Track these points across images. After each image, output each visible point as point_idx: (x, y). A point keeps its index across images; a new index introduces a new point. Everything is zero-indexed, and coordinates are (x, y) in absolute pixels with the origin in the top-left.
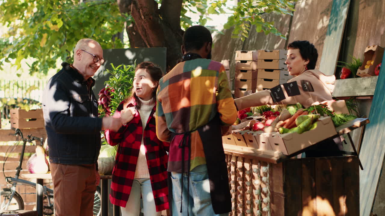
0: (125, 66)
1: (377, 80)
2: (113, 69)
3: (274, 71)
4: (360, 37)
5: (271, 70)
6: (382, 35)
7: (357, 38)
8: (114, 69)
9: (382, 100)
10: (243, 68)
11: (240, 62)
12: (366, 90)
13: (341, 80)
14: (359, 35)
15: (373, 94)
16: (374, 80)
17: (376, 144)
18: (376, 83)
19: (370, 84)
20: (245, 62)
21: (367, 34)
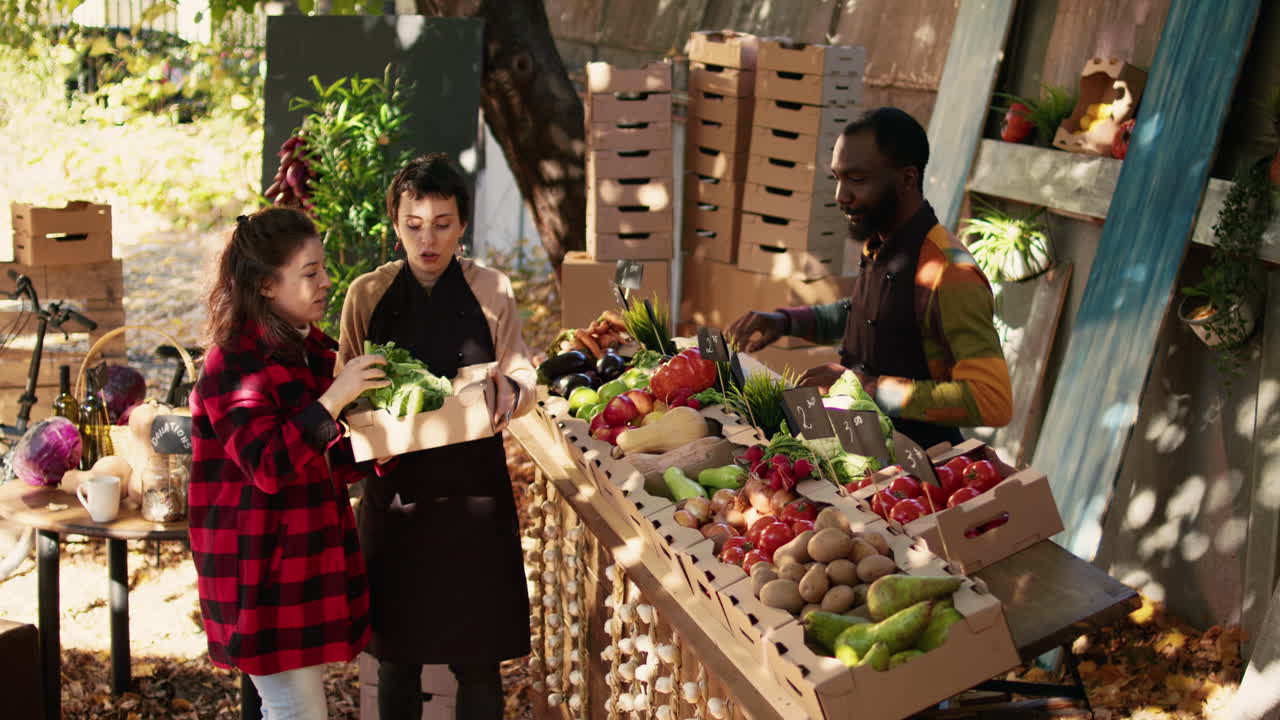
0: (354, 82)
1: (1118, 175)
2: (317, 93)
3: (804, 108)
4: (1068, 15)
5: (796, 106)
6: (1138, 27)
7: (1059, 18)
8: (322, 94)
9: (1133, 247)
10: (713, 87)
11: (702, 66)
12: (1082, 198)
13: (1002, 144)
14: (1068, 10)
15: (1103, 217)
16: (1107, 171)
17: (1106, 383)
18: (1114, 184)
19: (1094, 180)
20: (719, 69)
21: (1090, 11)
